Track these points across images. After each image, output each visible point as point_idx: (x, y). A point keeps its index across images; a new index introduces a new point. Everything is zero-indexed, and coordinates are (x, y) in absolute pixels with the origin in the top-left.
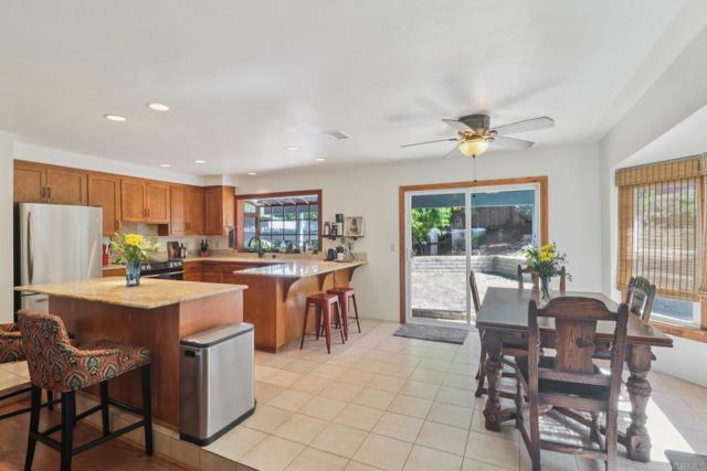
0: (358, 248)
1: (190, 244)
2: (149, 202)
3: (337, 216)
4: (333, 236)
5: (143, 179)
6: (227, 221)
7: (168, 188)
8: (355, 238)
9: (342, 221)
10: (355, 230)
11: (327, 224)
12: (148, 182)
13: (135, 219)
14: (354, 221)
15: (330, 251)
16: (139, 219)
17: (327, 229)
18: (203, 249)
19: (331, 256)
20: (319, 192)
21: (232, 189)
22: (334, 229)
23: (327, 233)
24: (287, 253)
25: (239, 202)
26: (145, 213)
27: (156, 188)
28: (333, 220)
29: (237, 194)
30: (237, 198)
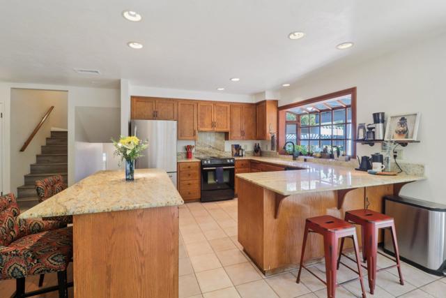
0: (408, 157)
1: (248, 146)
2: (215, 117)
3: (376, 116)
4: (370, 140)
5: (211, 102)
6: (271, 128)
7: (228, 106)
8: (404, 144)
9: (383, 121)
10: (404, 132)
11: (362, 126)
12: (215, 103)
13: (206, 129)
14: (403, 120)
15: (365, 159)
16: (209, 129)
17: (361, 132)
18: (257, 151)
19: (366, 165)
20: (352, 91)
21: (276, 102)
22: (371, 130)
23: (361, 137)
24: (320, 157)
25: (281, 112)
26: (213, 125)
27: (221, 107)
28: (369, 120)
29: (279, 105)
30: (279, 109)
